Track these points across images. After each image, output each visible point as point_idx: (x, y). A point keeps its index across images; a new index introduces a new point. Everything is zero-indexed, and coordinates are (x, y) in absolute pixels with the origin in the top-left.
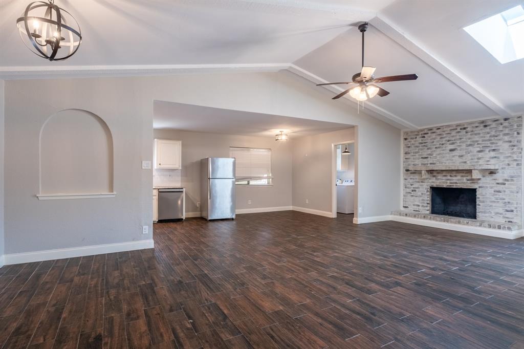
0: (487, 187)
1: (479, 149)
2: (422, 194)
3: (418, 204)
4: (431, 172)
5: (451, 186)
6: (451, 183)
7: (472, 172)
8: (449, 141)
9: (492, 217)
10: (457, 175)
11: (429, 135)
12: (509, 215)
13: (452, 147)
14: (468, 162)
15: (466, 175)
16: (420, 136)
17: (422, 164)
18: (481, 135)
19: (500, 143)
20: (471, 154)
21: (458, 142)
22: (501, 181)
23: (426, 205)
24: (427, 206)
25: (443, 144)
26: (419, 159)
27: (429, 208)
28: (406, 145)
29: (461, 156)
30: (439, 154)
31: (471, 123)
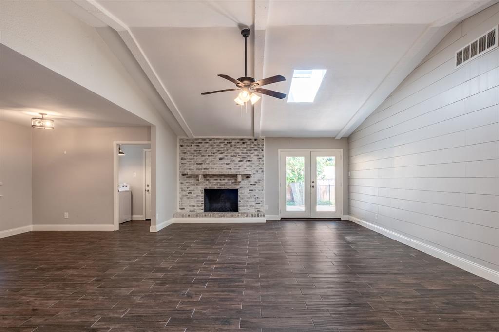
0: (245, 188)
1: (239, 159)
2: (197, 195)
3: (194, 204)
4: (205, 176)
5: (220, 187)
6: (221, 185)
7: (237, 177)
8: (219, 151)
9: (248, 209)
10: (225, 179)
11: (203, 144)
12: (258, 206)
13: (221, 156)
14: (232, 169)
15: (231, 179)
16: (195, 144)
17: (197, 169)
18: (241, 149)
19: (252, 156)
20: (234, 162)
21: (226, 152)
22: (253, 183)
23: (201, 205)
24: (201, 206)
25: (214, 153)
26: (194, 164)
27: (203, 207)
28: (182, 151)
29: (228, 164)
30: (211, 161)
31: (235, 139)
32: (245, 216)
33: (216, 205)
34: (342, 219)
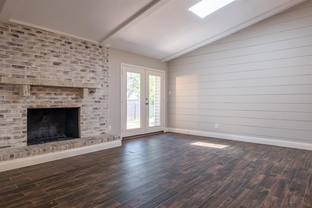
0: (88, 106)
1: (82, 68)
2: (14, 119)
3: (9, 135)
5: (55, 105)
6: (56, 102)
7: (82, 91)
8: (52, 52)
9: (92, 133)
10: (62, 93)
11: (25, 35)
12: (103, 127)
13: (56, 60)
14: (73, 80)
15: (71, 93)
16: (10, 32)
17: (14, 76)
18: (84, 55)
19: (97, 66)
20: (75, 72)
21: (63, 56)
22: (97, 100)
23: (22, 134)
24: (23, 137)
26: (8, 66)
27: (25, 138)
29: (66, 73)
30: (41, 66)
31: (75, 40)
32: (100, 141)
34: (164, 132)
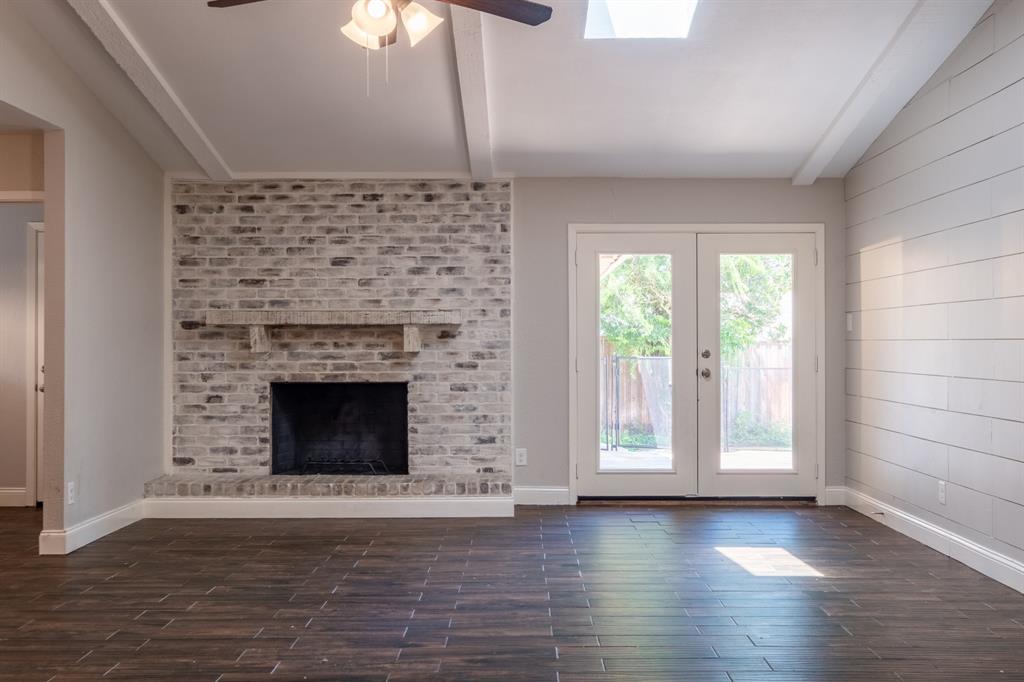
0: (434, 378)
1: (412, 264)
2: (243, 407)
3: (232, 444)
4: (274, 331)
5: (336, 376)
6: (337, 367)
7: (401, 335)
8: (329, 231)
9: (447, 464)
10: (354, 341)
11: (267, 202)
12: (485, 451)
13: (339, 251)
14: (385, 302)
15: (381, 341)
16: (236, 203)
17: (243, 304)
18: (419, 223)
19: (464, 250)
20: (392, 277)
21: (358, 237)
22: (466, 359)
23: (258, 445)
24: (260, 451)
25: (311, 241)
26: (231, 284)
27: (267, 455)
28: (182, 230)
29: (365, 283)
30: (300, 273)
31: (393, 184)
32: (433, 489)
33: (320, 449)
34: (820, 502)
